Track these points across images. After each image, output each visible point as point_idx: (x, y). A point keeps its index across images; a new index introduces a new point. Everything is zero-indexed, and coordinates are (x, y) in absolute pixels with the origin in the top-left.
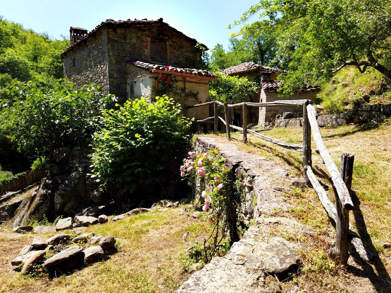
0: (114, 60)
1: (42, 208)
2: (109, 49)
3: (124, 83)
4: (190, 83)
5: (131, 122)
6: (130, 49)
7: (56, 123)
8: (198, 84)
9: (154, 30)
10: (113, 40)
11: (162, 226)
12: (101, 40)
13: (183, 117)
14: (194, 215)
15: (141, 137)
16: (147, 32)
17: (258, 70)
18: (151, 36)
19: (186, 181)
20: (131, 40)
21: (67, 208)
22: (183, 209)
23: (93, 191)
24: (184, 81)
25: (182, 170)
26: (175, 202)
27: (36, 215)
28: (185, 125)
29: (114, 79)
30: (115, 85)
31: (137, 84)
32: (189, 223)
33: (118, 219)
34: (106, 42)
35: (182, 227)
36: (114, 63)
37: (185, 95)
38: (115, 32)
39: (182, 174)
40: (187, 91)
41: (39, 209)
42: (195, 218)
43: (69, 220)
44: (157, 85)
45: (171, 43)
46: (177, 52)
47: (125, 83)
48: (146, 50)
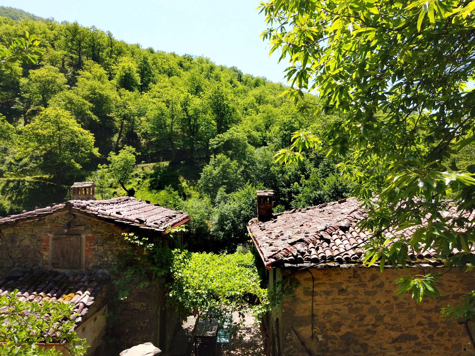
6: (20, 256)
16: (49, 226)
18: (54, 231)
20: (22, 242)
45: (89, 235)
46: (100, 248)
48: (45, 253)
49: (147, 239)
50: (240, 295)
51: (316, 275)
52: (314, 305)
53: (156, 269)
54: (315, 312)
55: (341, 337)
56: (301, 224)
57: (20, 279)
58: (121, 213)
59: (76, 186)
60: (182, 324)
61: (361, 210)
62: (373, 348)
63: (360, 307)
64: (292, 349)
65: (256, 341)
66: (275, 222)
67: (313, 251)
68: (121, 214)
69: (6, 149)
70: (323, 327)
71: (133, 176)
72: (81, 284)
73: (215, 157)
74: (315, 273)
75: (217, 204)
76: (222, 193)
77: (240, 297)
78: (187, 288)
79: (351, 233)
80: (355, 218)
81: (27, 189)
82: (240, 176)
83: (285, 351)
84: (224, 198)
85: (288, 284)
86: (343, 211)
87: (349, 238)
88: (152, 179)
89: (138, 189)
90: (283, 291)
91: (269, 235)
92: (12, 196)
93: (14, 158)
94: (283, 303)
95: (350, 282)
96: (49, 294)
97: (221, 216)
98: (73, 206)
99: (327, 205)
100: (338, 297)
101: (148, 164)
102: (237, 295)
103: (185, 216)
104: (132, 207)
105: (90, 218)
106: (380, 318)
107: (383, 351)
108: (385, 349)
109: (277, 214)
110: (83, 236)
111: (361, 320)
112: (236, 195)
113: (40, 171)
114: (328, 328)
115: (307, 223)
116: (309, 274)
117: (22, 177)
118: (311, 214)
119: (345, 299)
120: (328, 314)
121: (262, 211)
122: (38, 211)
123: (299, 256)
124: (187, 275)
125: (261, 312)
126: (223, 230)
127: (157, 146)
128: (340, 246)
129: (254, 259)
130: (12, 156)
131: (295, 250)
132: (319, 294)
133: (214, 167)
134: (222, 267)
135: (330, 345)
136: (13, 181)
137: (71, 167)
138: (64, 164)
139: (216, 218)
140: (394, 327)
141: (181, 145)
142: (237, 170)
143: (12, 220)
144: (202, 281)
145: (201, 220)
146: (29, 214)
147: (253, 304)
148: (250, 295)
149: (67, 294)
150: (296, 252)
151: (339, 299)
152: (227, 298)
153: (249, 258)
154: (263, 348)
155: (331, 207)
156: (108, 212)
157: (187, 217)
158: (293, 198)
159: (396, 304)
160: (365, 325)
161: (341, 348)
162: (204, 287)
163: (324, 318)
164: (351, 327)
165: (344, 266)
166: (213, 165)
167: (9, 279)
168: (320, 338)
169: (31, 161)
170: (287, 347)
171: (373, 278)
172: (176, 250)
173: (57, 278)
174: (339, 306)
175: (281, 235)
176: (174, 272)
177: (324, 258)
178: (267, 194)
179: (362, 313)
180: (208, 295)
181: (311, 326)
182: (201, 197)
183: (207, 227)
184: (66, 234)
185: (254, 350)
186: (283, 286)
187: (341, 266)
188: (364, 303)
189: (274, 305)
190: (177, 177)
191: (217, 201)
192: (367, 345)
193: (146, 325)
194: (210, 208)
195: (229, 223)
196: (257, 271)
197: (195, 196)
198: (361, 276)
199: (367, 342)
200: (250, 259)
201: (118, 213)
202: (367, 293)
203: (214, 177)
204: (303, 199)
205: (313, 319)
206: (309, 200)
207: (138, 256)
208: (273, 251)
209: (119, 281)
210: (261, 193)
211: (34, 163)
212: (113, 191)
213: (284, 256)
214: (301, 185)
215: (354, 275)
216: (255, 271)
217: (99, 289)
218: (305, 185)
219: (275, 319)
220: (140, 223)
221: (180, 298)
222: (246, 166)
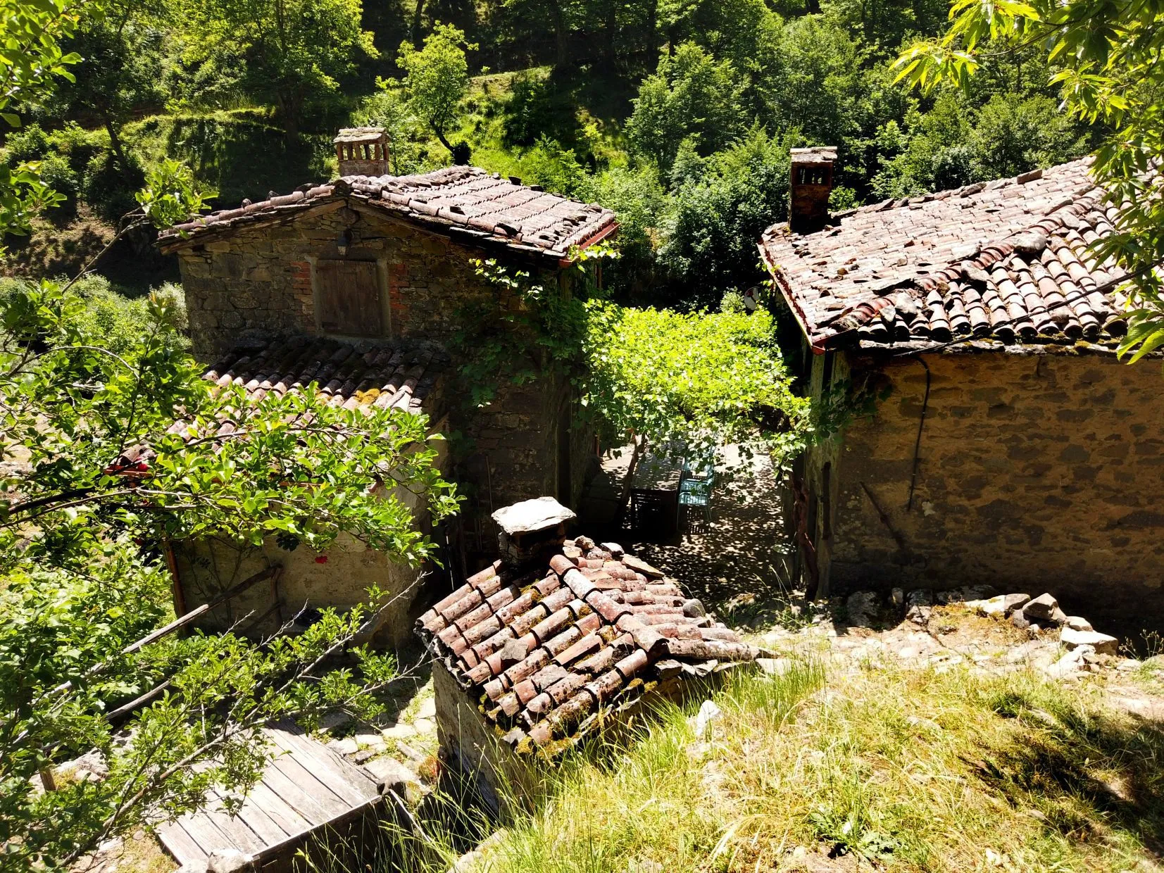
0: (208, 342)
6: (253, 303)
10: (198, 281)
16: (304, 238)
18: (317, 250)
20: (253, 275)
38: (201, 256)
45: (395, 261)
46: (421, 292)
48: (305, 299)
49: (527, 274)
50: (743, 409)
51: (938, 370)
52: (923, 437)
53: (551, 344)
54: (923, 454)
55: (980, 511)
56: (909, 240)
57: (263, 354)
58: (463, 208)
59: (346, 140)
60: (601, 462)
61: (1084, 202)
62: (1055, 536)
63: (1039, 447)
64: (856, 528)
65: (766, 507)
66: (835, 234)
67: (938, 311)
68: (462, 213)
69: (158, 39)
70: (938, 487)
71: (462, 108)
72: (391, 369)
73: (673, 53)
74: (935, 365)
75: (675, 184)
76: (690, 155)
77: (743, 414)
78: (621, 389)
79: (1046, 266)
80: (1064, 225)
81: (222, 142)
82: (736, 107)
83: (840, 531)
84: (693, 167)
85: (864, 389)
86: (1030, 206)
87: (1037, 278)
88: (510, 116)
89: (478, 143)
90: (849, 404)
91: (818, 268)
92: (193, 160)
93: (179, 61)
94: (846, 431)
95: (1024, 387)
96: (327, 389)
97: (686, 216)
98: (352, 190)
99: (983, 187)
100: (985, 421)
101: (498, 76)
102: (737, 409)
103: (607, 218)
104: (482, 195)
105: (392, 220)
106: (1085, 474)
107: (1079, 544)
108: (1087, 541)
109: (841, 213)
110: (383, 264)
111: (1038, 475)
112: (723, 159)
113: (243, 98)
114: (949, 489)
115: (925, 238)
116: (920, 366)
117: (206, 112)
118: (936, 214)
119: (1004, 428)
120: (956, 459)
121: (802, 204)
122: (274, 201)
123: (899, 324)
124: (621, 361)
125: (792, 448)
126: (688, 252)
127: (519, 22)
128: (1012, 299)
129: (775, 328)
130: (176, 57)
131: (891, 307)
132: (940, 414)
133: (669, 82)
134: (696, 343)
135: (950, 525)
136: (189, 123)
137: (313, 87)
138: (296, 77)
139: (671, 222)
140: (1120, 495)
141: (583, 18)
142: (730, 89)
143: (224, 222)
144: (655, 375)
145: (634, 226)
146: (258, 209)
147: (775, 429)
148: (766, 410)
149: (364, 390)
150: (893, 313)
151: (989, 426)
152: (713, 414)
153: (761, 323)
154: (781, 522)
155: (997, 193)
156: (432, 206)
157: (611, 222)
158: (880, 167)
159: (1136, 444)
160: (1045, 488)
161: (976, 533)
162: (659, 389)
163: (943, 467)
164: (1007, 489)
165: (1017, 348)
166: (666, 74)
167: (240, 353)
168: (928, 509)
169: (219, 68)
170: (845, 523)
171: (1088, 380)
172: (592, 301)
173: (337, 356)
174: (985, 443)
175: (853, 269)
176: (591, 351)
177: (963, 328)
178: (818, 159)
179: (1041, 459)
180: (668, 407)
181: (909, 482)
182: (632, 165)
183: (649, 244)
184: (346, 258)
185: (760, 524)
186: (850, 392)
187: (1008, 349)
188: (1052, 438)
189: (825, 434)
190: (571, 111)
191: (675, 177)
192: (1041, 530)
193: (530, 460)
194: (658, 194)
195: (703, 236)
196: (780, 355)
197: (617, 162)
198: (1058, 375)
199: (1044, 523)
200: (767, 325)
201: (455, 209)
202: (1064, 416)
203: (667, 109)
204: (908, 171)
205: (915, 466)
206: (923, 172)
207: (507, 314)
208: (830, 310)
209: (470, 366)
210: (803, 155)
211: (227, 75)
212: (417, 147)
213: (860, 322)
214: (905, 130)
215: (1038, 371)
216: (775, 355)
217: (428, 382)
218: (918, 130)
219: (820, 464)
220: (509, 236)
221: (605, 411)
222: (756, 77)
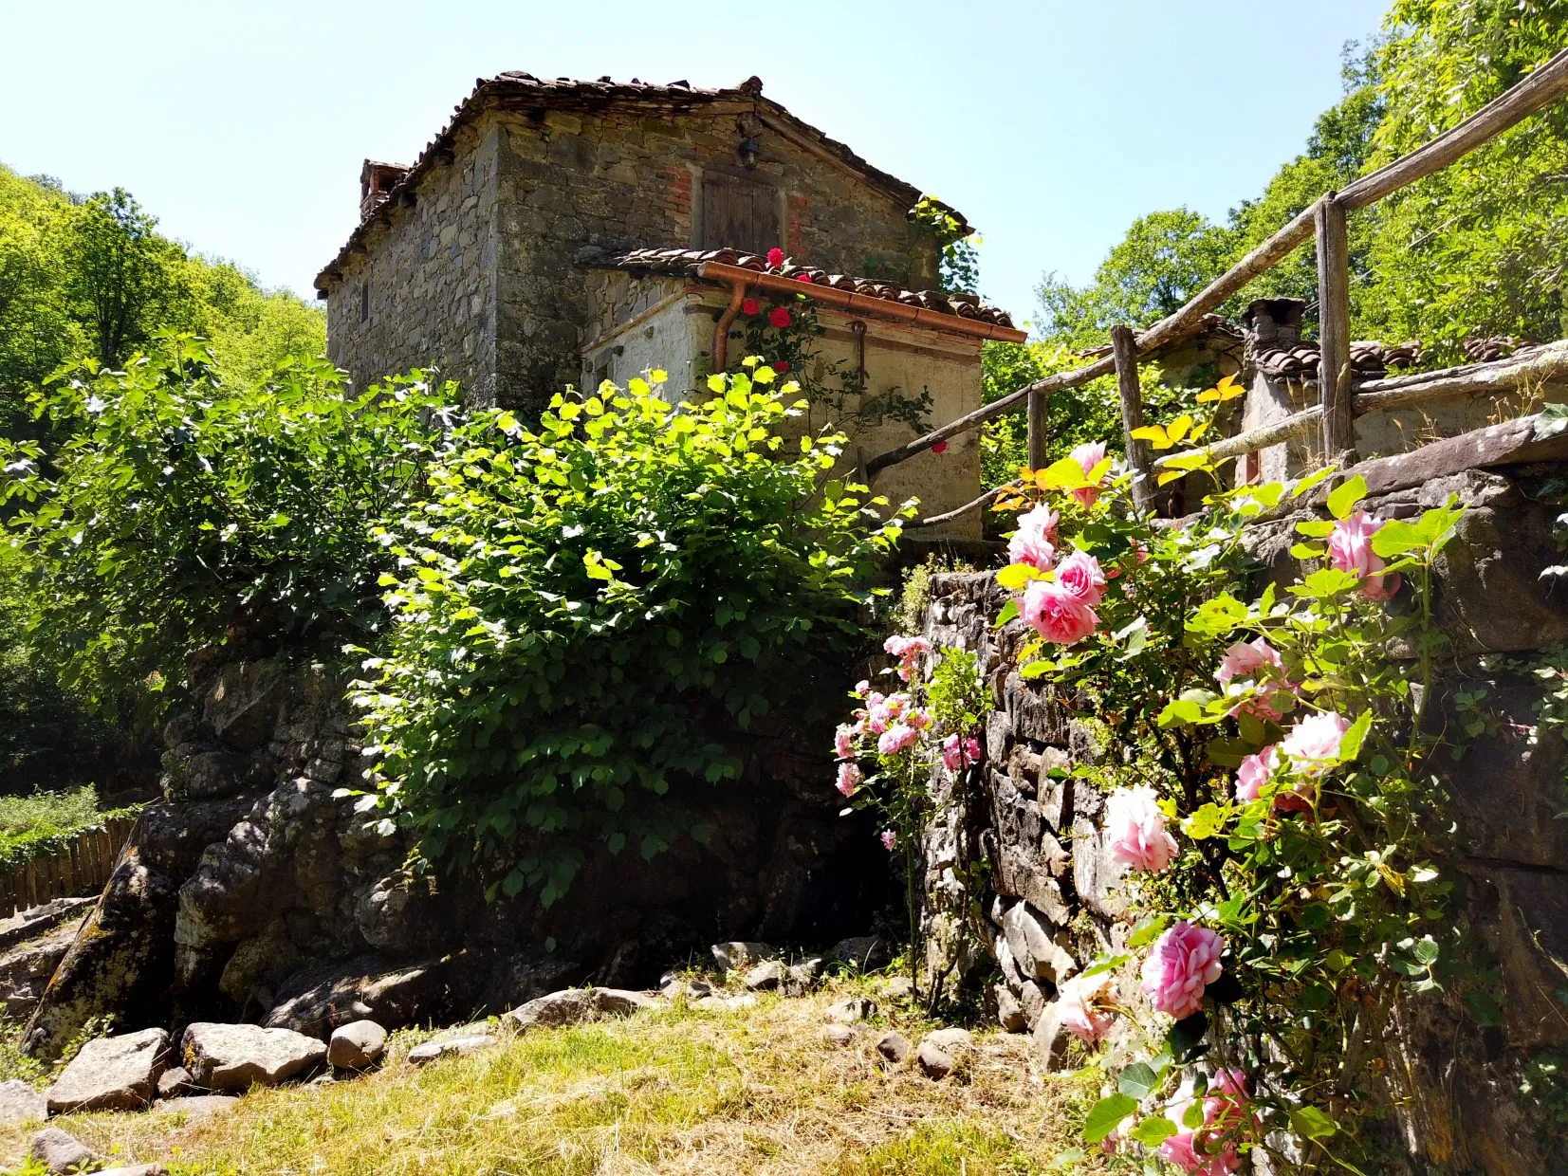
0: (524, 254)
1: (109, 967)
2: (503, 203)
3: (569, 366)
4: (885, 351)
5: (569, 507)
6: (606, 211)
7: (224, 539)
8: (926, 360)
9: (724, 131)
10: (524, 163)
11: (700, 1130)
12: (473, 169)
13: (853, 487)
14: (932, 1056)
15: (616, 575)
16: (688, 140)
17: (1206, 336)
18: (704, 159)
19: (868, 821)
20: (611, 171)
21: (235, 975)
22: (851, 1006)
23: (369, 881)
24: (860, 339)
25: (846, 750)
26: (798, 961)
27: (73, 1007)
28: (861, 536)
29: (523, 342)
30: (525, 372)
31: (625, 355)
32: (896, 1108)
33: (445, 1053)
34: (493, 173)
35: (848, 1144)
36: (523, 267)
37: (863, 405)
38: (537, 129)
39: (846, 776)
40: (872, 389)
41: (94, 973)
42: (935, 1072)
43: (141, 1047)
44: (719, 345)
45: (796, 194)
46: (824, 236)
47: (573, 363)
48: (679, 219)
105: (804, 141)
110: (781, 194)
